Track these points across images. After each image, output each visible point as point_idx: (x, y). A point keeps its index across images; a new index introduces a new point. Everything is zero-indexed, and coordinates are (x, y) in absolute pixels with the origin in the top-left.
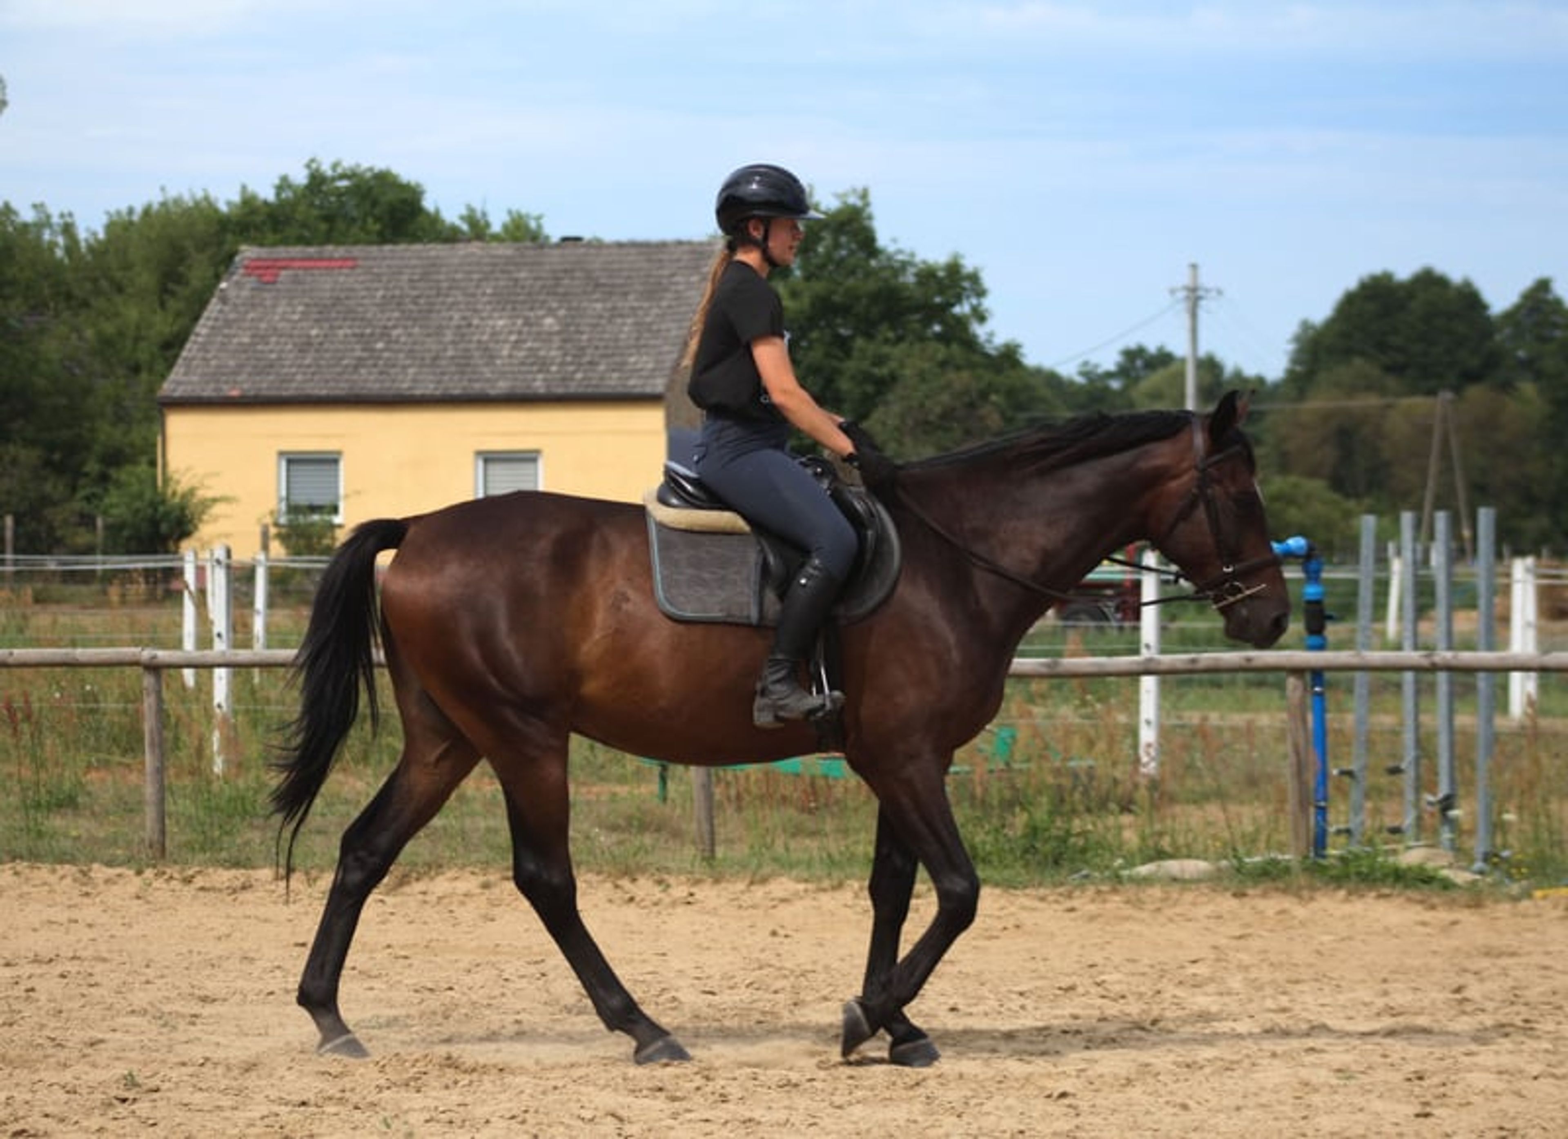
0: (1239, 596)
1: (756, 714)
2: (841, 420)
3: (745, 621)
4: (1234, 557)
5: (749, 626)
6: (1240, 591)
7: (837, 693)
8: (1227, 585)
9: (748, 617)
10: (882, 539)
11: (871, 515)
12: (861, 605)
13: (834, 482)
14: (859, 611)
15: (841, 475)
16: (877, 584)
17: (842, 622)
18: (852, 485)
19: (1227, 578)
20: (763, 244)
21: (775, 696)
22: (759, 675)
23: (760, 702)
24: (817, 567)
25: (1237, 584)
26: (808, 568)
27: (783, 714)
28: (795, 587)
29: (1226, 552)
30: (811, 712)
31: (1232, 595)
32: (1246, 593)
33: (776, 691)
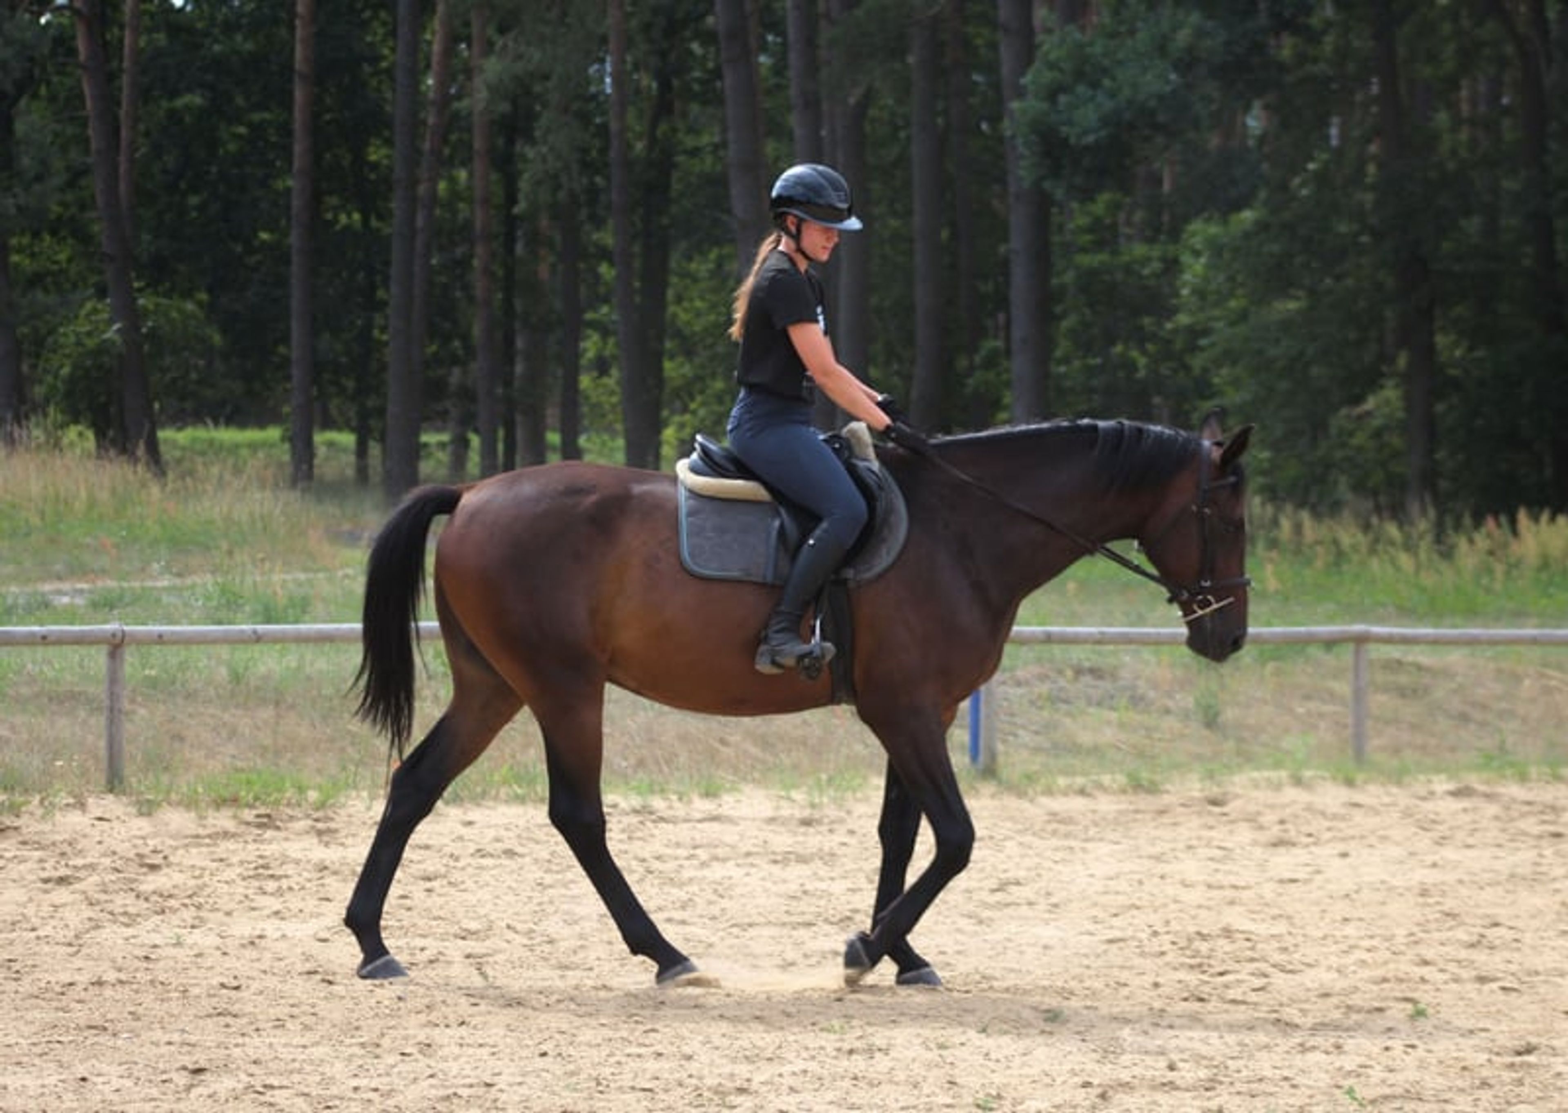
0: (1208, 610)
1: (758, 660)
2: (878, 396)
4: (1211, 574)
8: (1201, 598)
9: (765, 577)
10: (890, 510)
11: (881, 488)
12: (869, 569)
13: (850, 457)
14: (868, 575)
15: (857, 450)
16: (884, 551)
17: (851, 585)
18: (865, 460)
19: (1203, 591)
20: (797, 237)
21: (774, 643)
22: (766, 626)
23: (763, 648)
24: (826, 531)
25: (1210, 597)
26: (818, 532)
27: (778, 659)
28: (805, 549)
29: (1207, 568)
30: (801, 657)
31: (1202, 608)
32: (1215, 606)
33: (776, 639)
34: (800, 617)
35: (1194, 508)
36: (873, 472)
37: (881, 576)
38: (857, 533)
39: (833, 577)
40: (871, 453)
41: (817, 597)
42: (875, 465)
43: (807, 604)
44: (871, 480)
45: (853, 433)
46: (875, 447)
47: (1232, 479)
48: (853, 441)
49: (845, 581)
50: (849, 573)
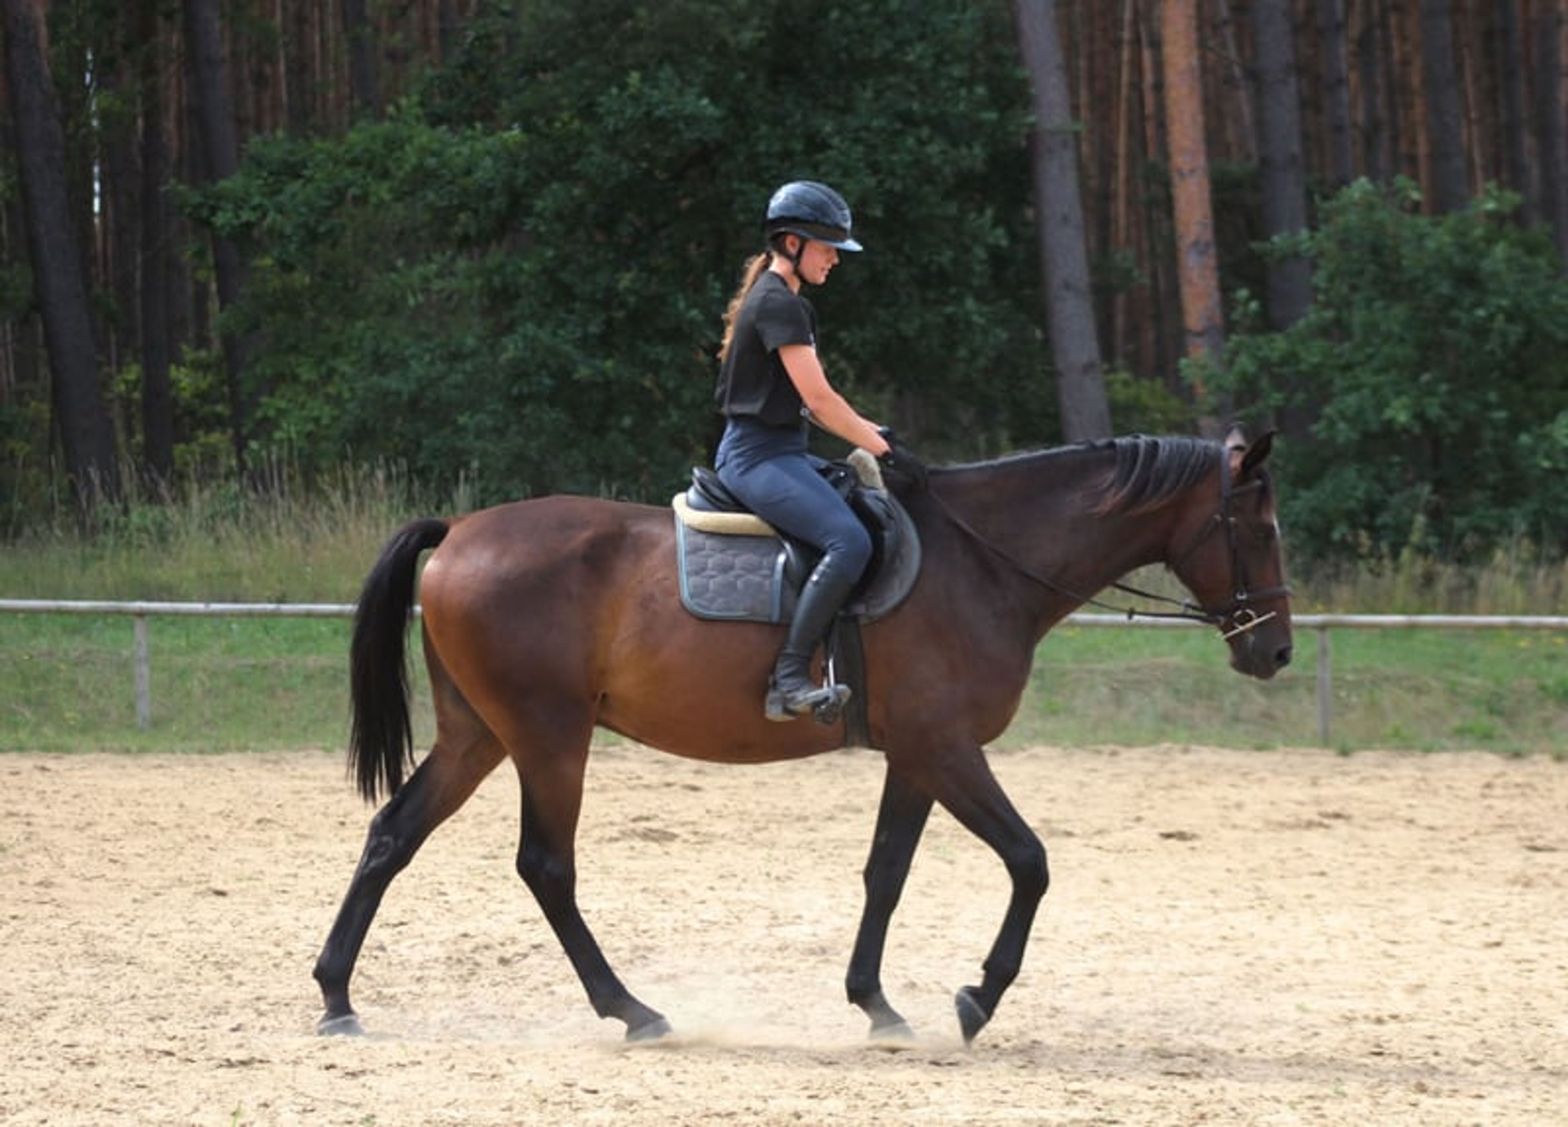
0: (1249, 625)
1: (768, 707)
2: (880, 429)
3: (766, 619)
4: (1246, 585)
5: (770, 624)
6: (1250, 619)
7: (842, 687)
8: (1239, 613)
9: (770, 616)
10: (900, 540)
11: (889, 516)
12: (881, 604)
13: (856, 485)
14: (880, 611)
15: (863, 478)
16: (897, 583)
17: (863, 621)
18: (872, 488)
19: (1239, 605)
20: (796, 260)
21: (785, 689)
22: (772, 670)
23: (772, 695)
24: (828, 566)
25: (1249, 611)
26: (821, 568)
27: (791, 707)
28: (809, 586)
29: (1241, 580)
30: (816, 704)
31: (1242, 624)
32: (1256, 621)
33: (786, 685)
34: (809, 659)
35: (1218, 517)
36: (881, 500)
37: (897, 609)
38: (863, 566)
39: (841, 613)
40: (879, 481)
41: (827, 637)
42: (884, 493)
43: (816, 644)
44: (877, 508)
45: (860, 459)
46: (882, 473)
47: (1258, 483)
48: (859, 469)
49: (855, 618)
50: (860, 609)
